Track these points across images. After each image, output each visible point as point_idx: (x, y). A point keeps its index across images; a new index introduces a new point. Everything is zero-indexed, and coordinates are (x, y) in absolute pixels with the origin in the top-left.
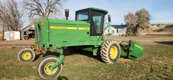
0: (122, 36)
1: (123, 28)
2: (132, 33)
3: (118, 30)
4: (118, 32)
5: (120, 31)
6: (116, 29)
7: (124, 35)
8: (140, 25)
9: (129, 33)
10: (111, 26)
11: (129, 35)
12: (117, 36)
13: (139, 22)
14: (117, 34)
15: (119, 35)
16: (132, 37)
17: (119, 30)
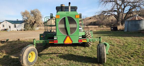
0: (21, 30)
1: (21, 24)
2: (30, 28)
3: (15, 25)
4: (15, 27)
5: (19, 26)
6: (13, 25)
7: (23, 30)
8: (37, 21)
9: (28, 28)
10: (7, 22)
11: (28, 29)
12: (15, 31)
13: (36, 19)
14: (15, 29)
15: (18, 30)
16: (31, 31)
17: (17, 25)
